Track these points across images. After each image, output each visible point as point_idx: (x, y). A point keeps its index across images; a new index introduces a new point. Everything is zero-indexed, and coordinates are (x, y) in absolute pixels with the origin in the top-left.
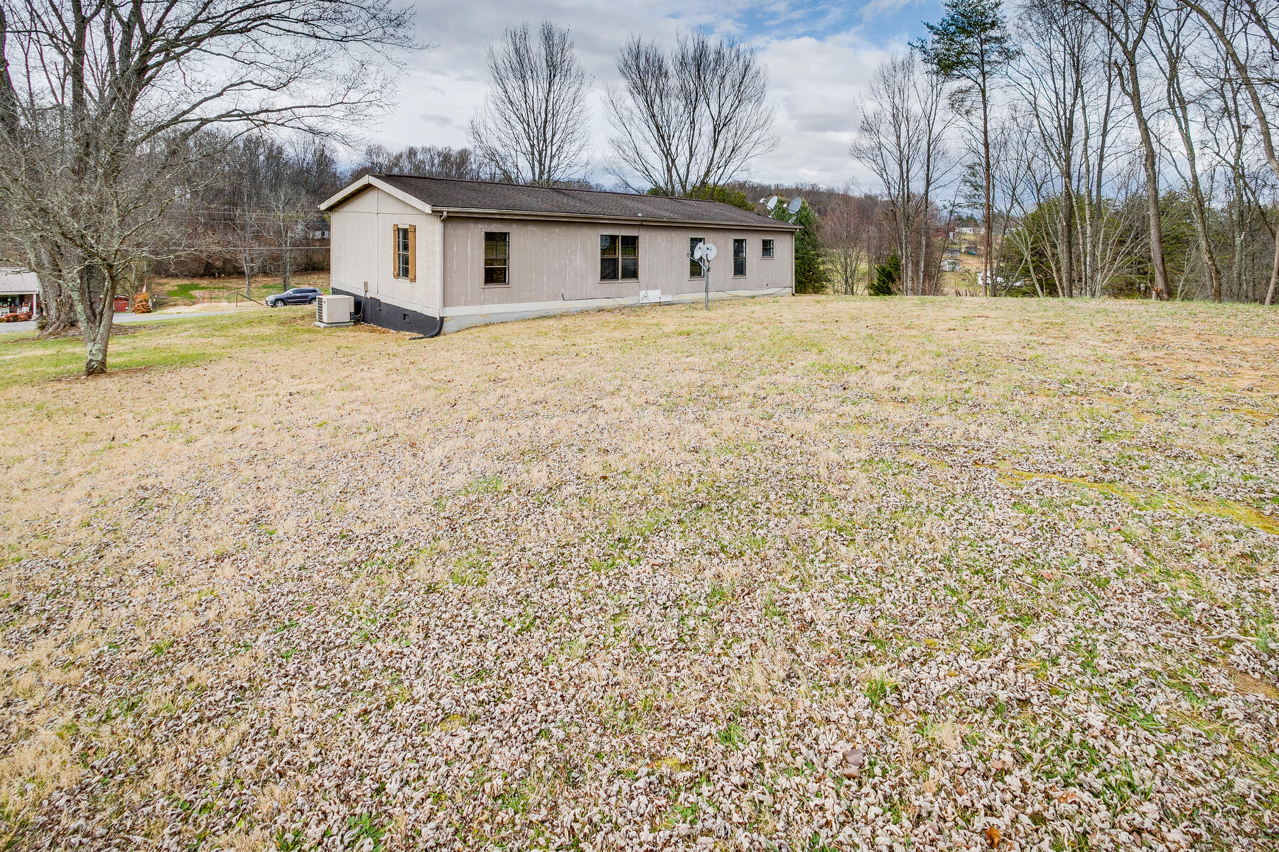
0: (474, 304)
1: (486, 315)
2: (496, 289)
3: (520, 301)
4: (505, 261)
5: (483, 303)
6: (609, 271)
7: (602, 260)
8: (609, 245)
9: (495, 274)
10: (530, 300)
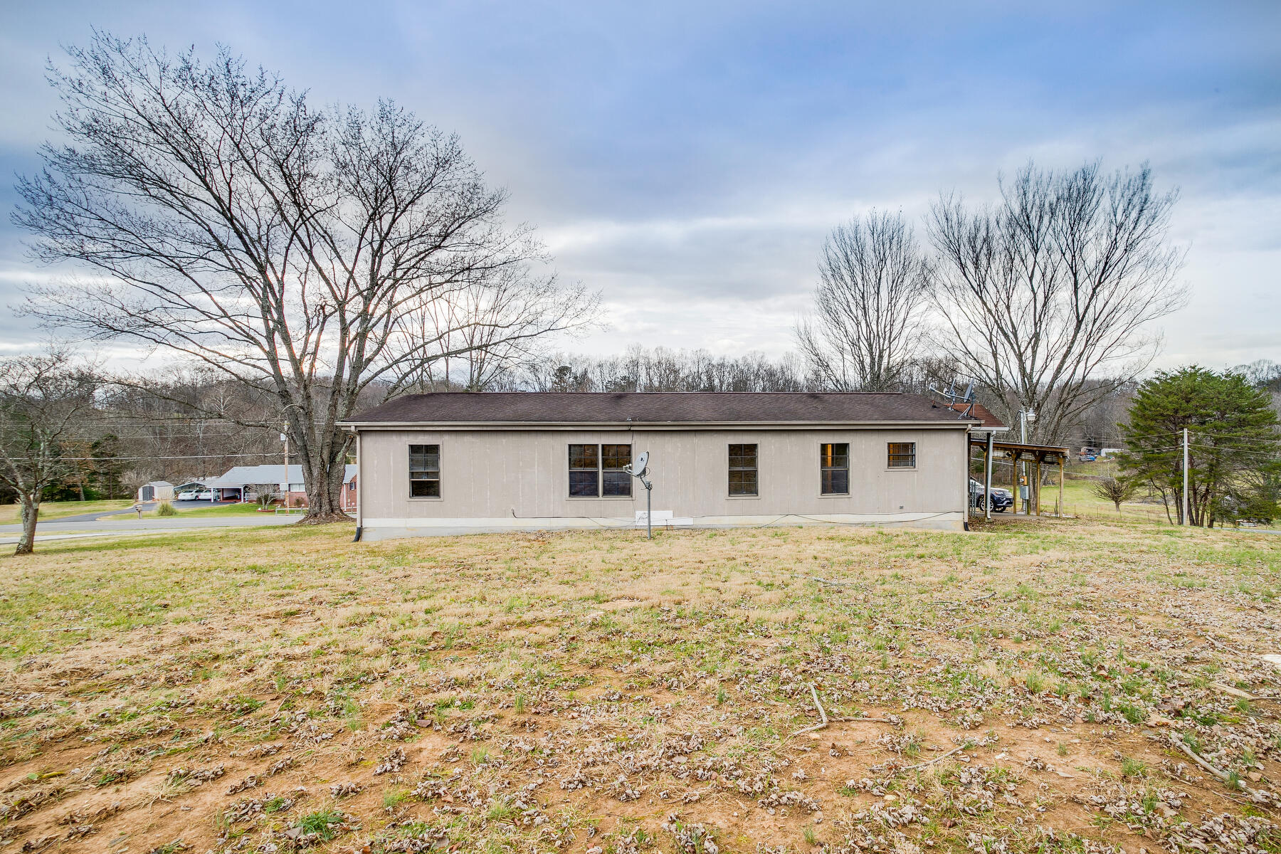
0: (398, 517)
1: (413, 529)
2: (425, 502)
3: (457, 516)
4: (436, 474)
5: (409, 516)
6: (582, 485)
7: (570, 473)
8: (581, 459)
9: (424, 487)
10: (469, 515)
